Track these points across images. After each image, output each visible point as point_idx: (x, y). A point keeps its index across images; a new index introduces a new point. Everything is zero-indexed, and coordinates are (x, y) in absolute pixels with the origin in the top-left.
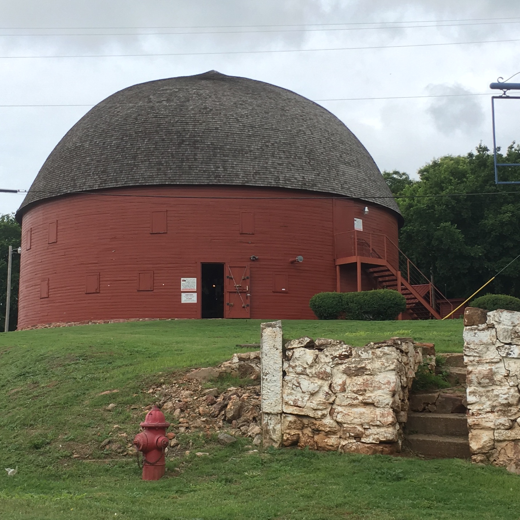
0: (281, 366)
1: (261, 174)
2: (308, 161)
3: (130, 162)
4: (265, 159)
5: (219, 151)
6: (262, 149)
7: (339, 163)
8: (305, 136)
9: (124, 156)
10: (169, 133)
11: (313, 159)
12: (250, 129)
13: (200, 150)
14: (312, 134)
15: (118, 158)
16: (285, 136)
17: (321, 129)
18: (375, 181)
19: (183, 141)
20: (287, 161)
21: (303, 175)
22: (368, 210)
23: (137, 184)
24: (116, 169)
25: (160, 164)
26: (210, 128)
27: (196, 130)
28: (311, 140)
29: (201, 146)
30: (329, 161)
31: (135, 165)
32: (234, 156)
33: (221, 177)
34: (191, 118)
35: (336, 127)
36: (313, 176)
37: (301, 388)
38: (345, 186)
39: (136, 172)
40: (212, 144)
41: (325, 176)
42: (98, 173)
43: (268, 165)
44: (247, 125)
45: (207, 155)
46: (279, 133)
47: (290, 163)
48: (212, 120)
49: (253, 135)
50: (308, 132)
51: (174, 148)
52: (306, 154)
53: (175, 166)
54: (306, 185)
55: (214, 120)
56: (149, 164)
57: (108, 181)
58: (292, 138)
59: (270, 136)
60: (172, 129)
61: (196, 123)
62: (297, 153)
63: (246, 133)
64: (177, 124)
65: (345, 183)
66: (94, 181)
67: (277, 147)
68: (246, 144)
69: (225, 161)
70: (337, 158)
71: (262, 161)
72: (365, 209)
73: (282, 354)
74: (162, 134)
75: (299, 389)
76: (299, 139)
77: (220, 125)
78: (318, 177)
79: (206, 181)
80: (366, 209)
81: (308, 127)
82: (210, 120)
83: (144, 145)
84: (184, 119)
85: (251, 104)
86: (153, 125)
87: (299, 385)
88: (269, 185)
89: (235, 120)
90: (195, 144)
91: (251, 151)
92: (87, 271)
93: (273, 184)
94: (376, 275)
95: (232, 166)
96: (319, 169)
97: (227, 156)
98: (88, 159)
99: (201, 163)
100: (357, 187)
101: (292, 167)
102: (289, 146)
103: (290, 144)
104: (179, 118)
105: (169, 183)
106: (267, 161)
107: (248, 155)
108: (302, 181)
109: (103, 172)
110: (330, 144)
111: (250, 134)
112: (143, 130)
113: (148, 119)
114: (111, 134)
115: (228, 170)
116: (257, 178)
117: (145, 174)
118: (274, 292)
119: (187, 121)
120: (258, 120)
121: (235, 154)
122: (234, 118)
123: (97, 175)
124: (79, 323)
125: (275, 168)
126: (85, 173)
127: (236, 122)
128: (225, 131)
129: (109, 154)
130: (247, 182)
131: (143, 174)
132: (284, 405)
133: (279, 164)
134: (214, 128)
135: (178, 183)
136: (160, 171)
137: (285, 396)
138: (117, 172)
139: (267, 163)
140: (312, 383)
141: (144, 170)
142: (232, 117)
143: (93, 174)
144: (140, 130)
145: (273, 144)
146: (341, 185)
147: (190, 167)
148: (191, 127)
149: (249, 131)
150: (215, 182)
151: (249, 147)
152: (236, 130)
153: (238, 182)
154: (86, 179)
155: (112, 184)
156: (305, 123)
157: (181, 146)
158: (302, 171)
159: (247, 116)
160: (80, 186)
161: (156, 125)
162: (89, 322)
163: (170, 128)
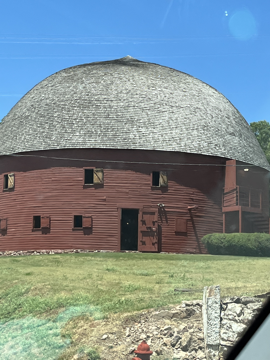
0: (220, 314)
1: (167, 141)
2: (203, 132)
5: (135, 123)
6: (168, 122)
7: (226, 133)
8: (200, 112)
9: (63, 125)
11: (207, 130)
12: (159, 107)
13: (121, 122)
14: (206, 110)
15: (58, 126)
16: (186, 112)
17: (212, 106)
21: (199, 143)
24: (57, 135)
25: (91, 132)
26: (129, 105)
27: (119, 106)
28: (206, 115)
30: (219, 132)
31: (72, 133)
33: (138, 143)
34: (115, 97)
37: (232, 329)
39: (73, 138)
40: (131, 117)
44: (157, 103)
46: (181, 109)
47: (189, 133)
49: (162, 111)
51: (102, 120)
52: (201, 126)
53: (102, 134)
59: (175, 112)
61: (119, 101)
62: (194, 126)
63: (156, 109)
64: (104, 101)
66: (40, 143)
67: (180, 120)
69: (140, 131)
70: (224, 129)
73: (220, 307)
74: (92, 109)
75: (230, 329)
81: (203, 105)
83: (79, 117)
84: (109, 98)
86: (85, 102)
87: (230, 327)
89: (148, 99)
90: (118, 118)
91: (160, 124)
92: (34, 212)
93: (177, 149)
97: (142, 127)
101: (191, 137)
102: (189, 120)
103: (189, 118)
104: (106, 97)
106: (172, 131)
108: (198, 147)
110: (219, 118)
111: (160, 110)
112: (78, 105)
113: (81, 97)
114: (52, 108)
115: (142, 138)
116: (164, 145)
118: (176, 232)
120: (165, 99)
123: (42, 139)
124: (26, 252)
126: (33, 137)
127: (149, 101)
128: (141, 108)
130: (157, 147)
131: (78, 140)
132: (221, 340)
134: (132, 106)
135: (104, 147)
136: (91, 138)
137: (221, 334)
138: (57, 137)
140: (239, 326)
141: (79, 136)
142: (146, 97)
143: (39, 138)
144: (76, 105)
145: (176, 119)
148: (115, 104)
152: (149, 107)
154: (34, 142)
158: (199, 139)
159: (157, 96)
160: (29, 147)
161: (88, 102)
162: (34, 251)
163: (99, 105)
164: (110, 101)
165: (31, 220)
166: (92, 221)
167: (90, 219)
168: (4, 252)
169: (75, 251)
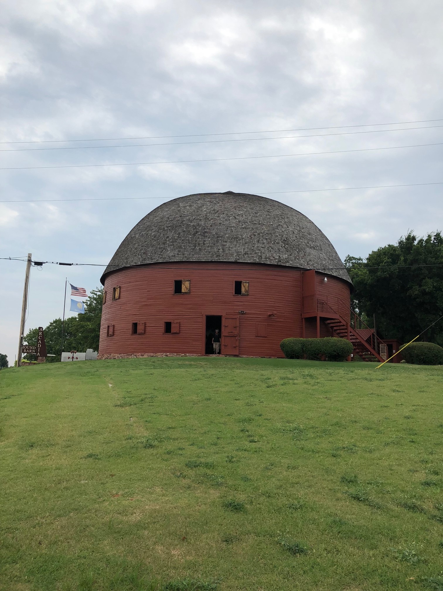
1: (249, 254)
2: (284, 245)
3: (161, 246)
4: (252, 244)
5: (220, 238)
6: (251, 237)
7: (306, 247)
8: (282, 229)
9: (158, 242)
10: (188, 226)
11: (287, 244)
12: (243, 224)
13: (207, 238)
14: (288, 227)
15: (154, 244)
16: (268, 228)
17: (295, 224)
18: (332, 260)
19: (197, 232)
20: (268, 245)
21: (279, 255)
22: (327, 280)
23: (164, 261)
24: (152, 251)
25: (181, 247)
26: (216, 223)
27: (206, 224)
28: (287, 231)
29: (209, 235)
30: (299, 246)
31: (164, 248)
32: (230, 242)
33: (221, 256)
34: (203, 217)
35: (306, 223)
36: (287, 256)
38: (310, 263)
39: (165, 253)
40: (216, 234)
41: (295, 256)
42: (141, 254)
43: (254, 248)
44: (242, 221)
45: (212, 241)
46: (264, 226)
47: (270, 247)
48: (217, 218)
49: (245, 228)
50: (285, 226)
51: (191, 236)
52: (282, 241)
53: (190, 249)
54: (281, 262)
55: (219, 218)
56: (173, 247)
57: (147, 259)
58: (273, 230)
59: (257, 229)
60: (190, 224)
61: (207, 220)
62: (276, 240)
63: (240, 226)
64: (194, 221)
65: (310, 260)
66: (138, 259)
67: (261, 236)
68: (240, 234)
69: (224, 245)
70: (305, 244)
71: (250, 245)
72: (324, 279)
74: (183, 228)
76: (278, 231)
77: (223, 221)
78: (290, 256)
79: (210, 259)
80: (326, 279)
81: (285, 222)
82: (216, 218)
83: (171, 235)
84: (199, 218)
85: (246, 207)
86: (178, 222)
88: (254, 262)
89: (234, 218)
90: (205, 234)
91: (243, 239)
92: (132, 320)
93: (257, 260)
94: (332, 325)
95: (229, 249)
96: (291, 251)
97: (226, 242)
98: (136, 245)
99: (208, 247)
100: (319, 264)
101: (271, 250)
102: (270, 235)
103: (271, 234)
104: (196, 217)
105: (185, 260)
106: (254, 245)
107: (241, 241)
108: (278, 259)
109: (144, 253)
110: (301, 234)
111: (243, 227)
112: (171, 225)
113: (175, 218)
114: (152, 229)
115: (226, 251)
116: (246, 257)
117: (170, 254)
118: (256, 337)
119: (201, 219)
120: (250, 218)
121: (232, 241)
122: (233, 216)
123: (140, 255)
124: (126, 355)
125: (259, 250)
126: (134, 254)
127: (234, 219)
128: (226, 225)
129: (149, 241)
130: (239, 259)
131: (169, 255)
133: (262, 247)
134: (218, 223)
135: (191, 260)
136: (180, 252)
138: (152, 253)
139: (254, 247)
141: (170, 251)
142: (231, 216)
143: (138, 254)
144: (170, 225)
145: (259, 234)
146: (307, 262)
147: (200, 250)
148: (203, 223)
149: (242, 225)
150: (216, 259)
151: (242, 235)
152: (234, 224)
153: (232, 259)
154: (134, 258)
155: (149, 261)
156: (283, 220)
157: (195, 236)
158: (279, 252)
159: (242, 215)
160: (130, 263)
161: (180, 222)
162: (132, 354)
163: (189, 224)
164: (199, 220)
165: (130, 326)
166: (180, 326)
167: (178, 325)
168: (111, 354)
169: (164, 354)
